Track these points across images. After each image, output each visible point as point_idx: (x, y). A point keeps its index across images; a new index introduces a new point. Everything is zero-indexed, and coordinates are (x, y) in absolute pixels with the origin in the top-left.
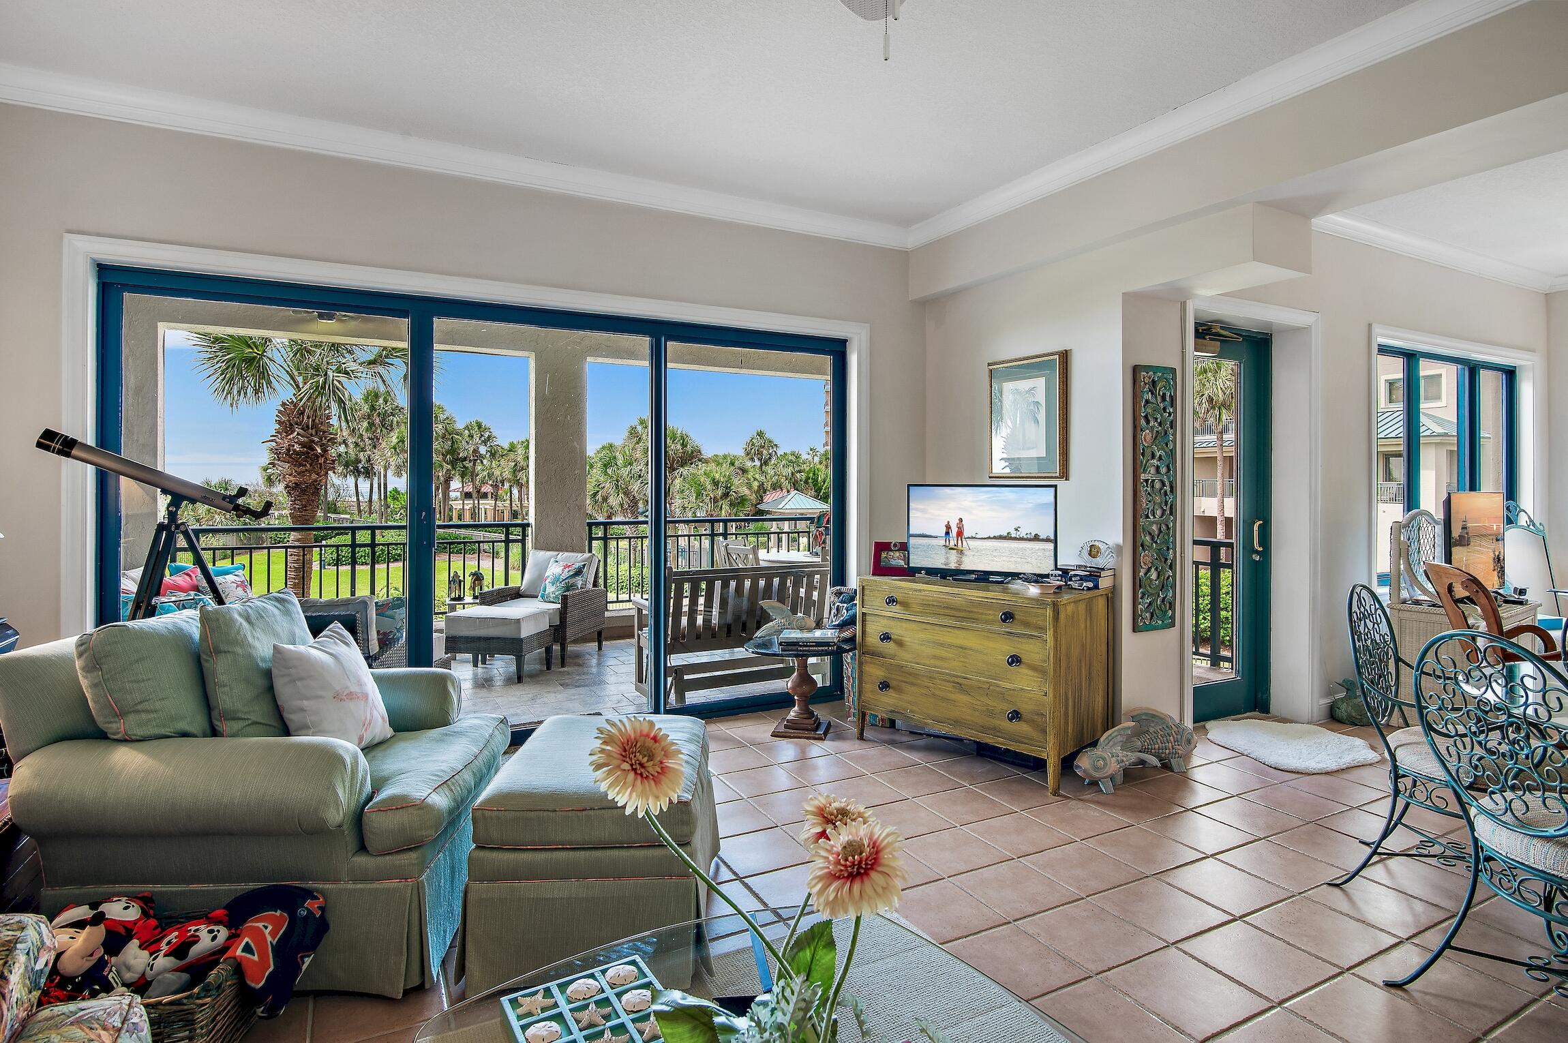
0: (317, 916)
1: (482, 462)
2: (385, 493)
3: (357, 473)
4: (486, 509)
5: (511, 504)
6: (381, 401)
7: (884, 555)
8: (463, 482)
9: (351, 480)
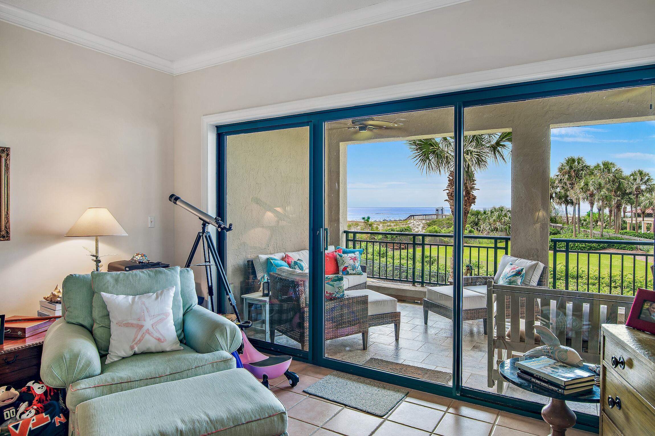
0: (57, 426)
1: (644, 195)
3: (566, 203)
6: (576, 163)
7: (646, 306)
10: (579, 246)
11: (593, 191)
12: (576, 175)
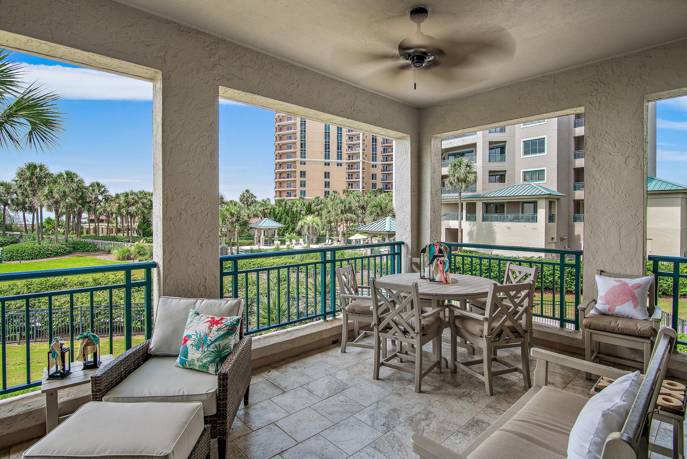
1: (100, 204)
2: (41, 220)
3: (24, 209)
4: (102, 228)
5: (117, 225)
6: (38, 170)
8: (89, 214)
9: (21, 214)
10: (45, 253)
11: (57, 199)
12: (38, 182)
